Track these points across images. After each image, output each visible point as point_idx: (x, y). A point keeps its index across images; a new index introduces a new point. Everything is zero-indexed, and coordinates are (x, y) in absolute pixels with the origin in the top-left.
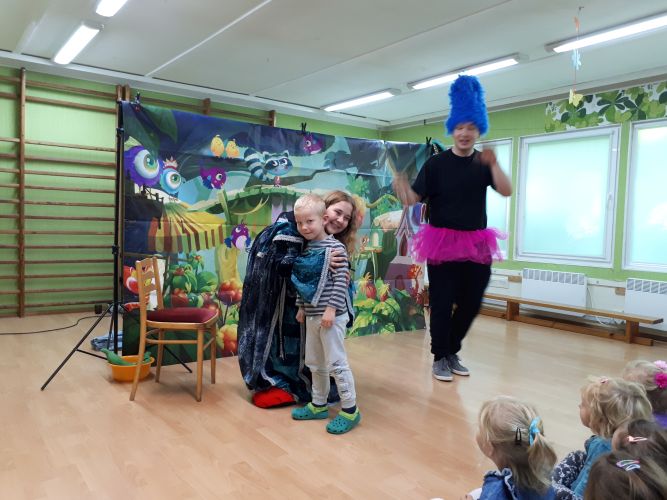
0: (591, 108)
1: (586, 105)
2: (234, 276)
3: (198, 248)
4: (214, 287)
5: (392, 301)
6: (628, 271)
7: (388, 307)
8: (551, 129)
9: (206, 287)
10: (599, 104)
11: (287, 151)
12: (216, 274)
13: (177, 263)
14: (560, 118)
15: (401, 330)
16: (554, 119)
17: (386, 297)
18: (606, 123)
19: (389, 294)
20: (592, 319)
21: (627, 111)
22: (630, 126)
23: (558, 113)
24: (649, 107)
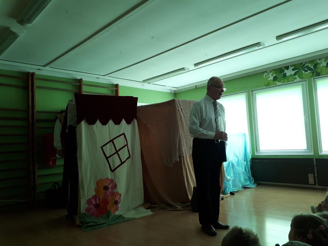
8: (268, 85)
14: (272, 79)
16: (269, 79)
18: (298, 79)
21: (309, 72)
22: (312, 80)
23: (271, 76)
24: (321, 70)
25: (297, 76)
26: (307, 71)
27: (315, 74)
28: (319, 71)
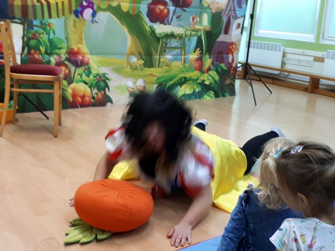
2: (81, 43)
3: (50, 17)
4: (63, 51)
5: (213, 73)
7: (210, 78)
9: (57, 51)
12: (65, 41)
13: (33, 29)
15: (219, 97)
17: (209, 69)
19: (211, 67)
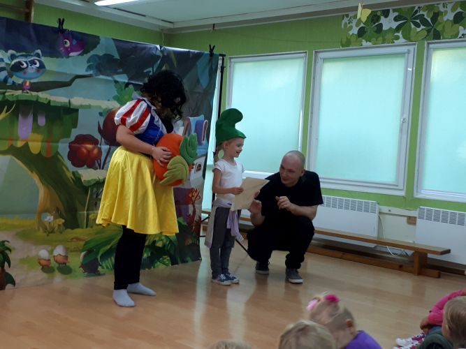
0: (388, 23)
1: (383, 20)
6: (420, 199)
7: (163, 237)
8: (347, 44)
10: (396, 19)
11: (39, 51)
14: (356, 32)
15: (177, 263)
16: (351, 33)
18: (402, 40)
20: (384, 250)
21: (422, 29)
22: (426, 45)
23: (354, 26)
24: (444, 26)
25: (400, 34)
26: (419, 27)
27: (432, 33)
28: (439, 28)
